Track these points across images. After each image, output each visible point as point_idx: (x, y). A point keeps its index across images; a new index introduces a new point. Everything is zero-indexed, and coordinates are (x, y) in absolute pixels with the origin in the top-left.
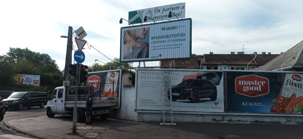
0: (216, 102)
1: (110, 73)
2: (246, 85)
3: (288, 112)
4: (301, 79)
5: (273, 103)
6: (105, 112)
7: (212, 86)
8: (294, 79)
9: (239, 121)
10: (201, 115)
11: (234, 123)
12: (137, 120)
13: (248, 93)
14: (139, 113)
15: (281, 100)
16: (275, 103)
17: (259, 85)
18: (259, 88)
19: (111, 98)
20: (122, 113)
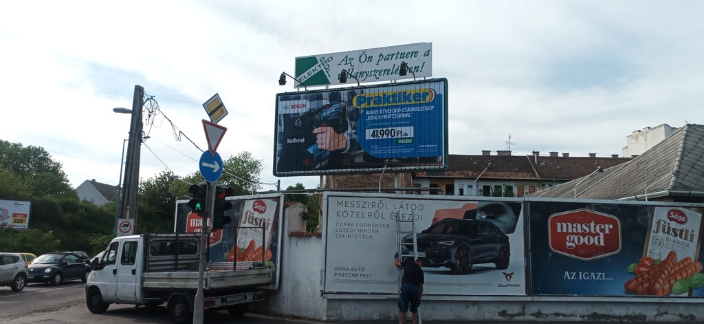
0: (508, 271)
1: (253, 201)
2: (572, 234)
3: (661, 293)
4: (686, 219)
5: (630, 273)
6: (245, 298)
7: (498, 236)
8: (671, 219)
9: (558, 315)
10: (474, 303)
11: (548, 319)
12: (325, 318)
13: (577, 250)
14: (329, 300)
15: (645, 266)
16: (634, 273)
17: (599, 232)
18: (599, 239)
19: (260, 265)
20: (285, 300)
